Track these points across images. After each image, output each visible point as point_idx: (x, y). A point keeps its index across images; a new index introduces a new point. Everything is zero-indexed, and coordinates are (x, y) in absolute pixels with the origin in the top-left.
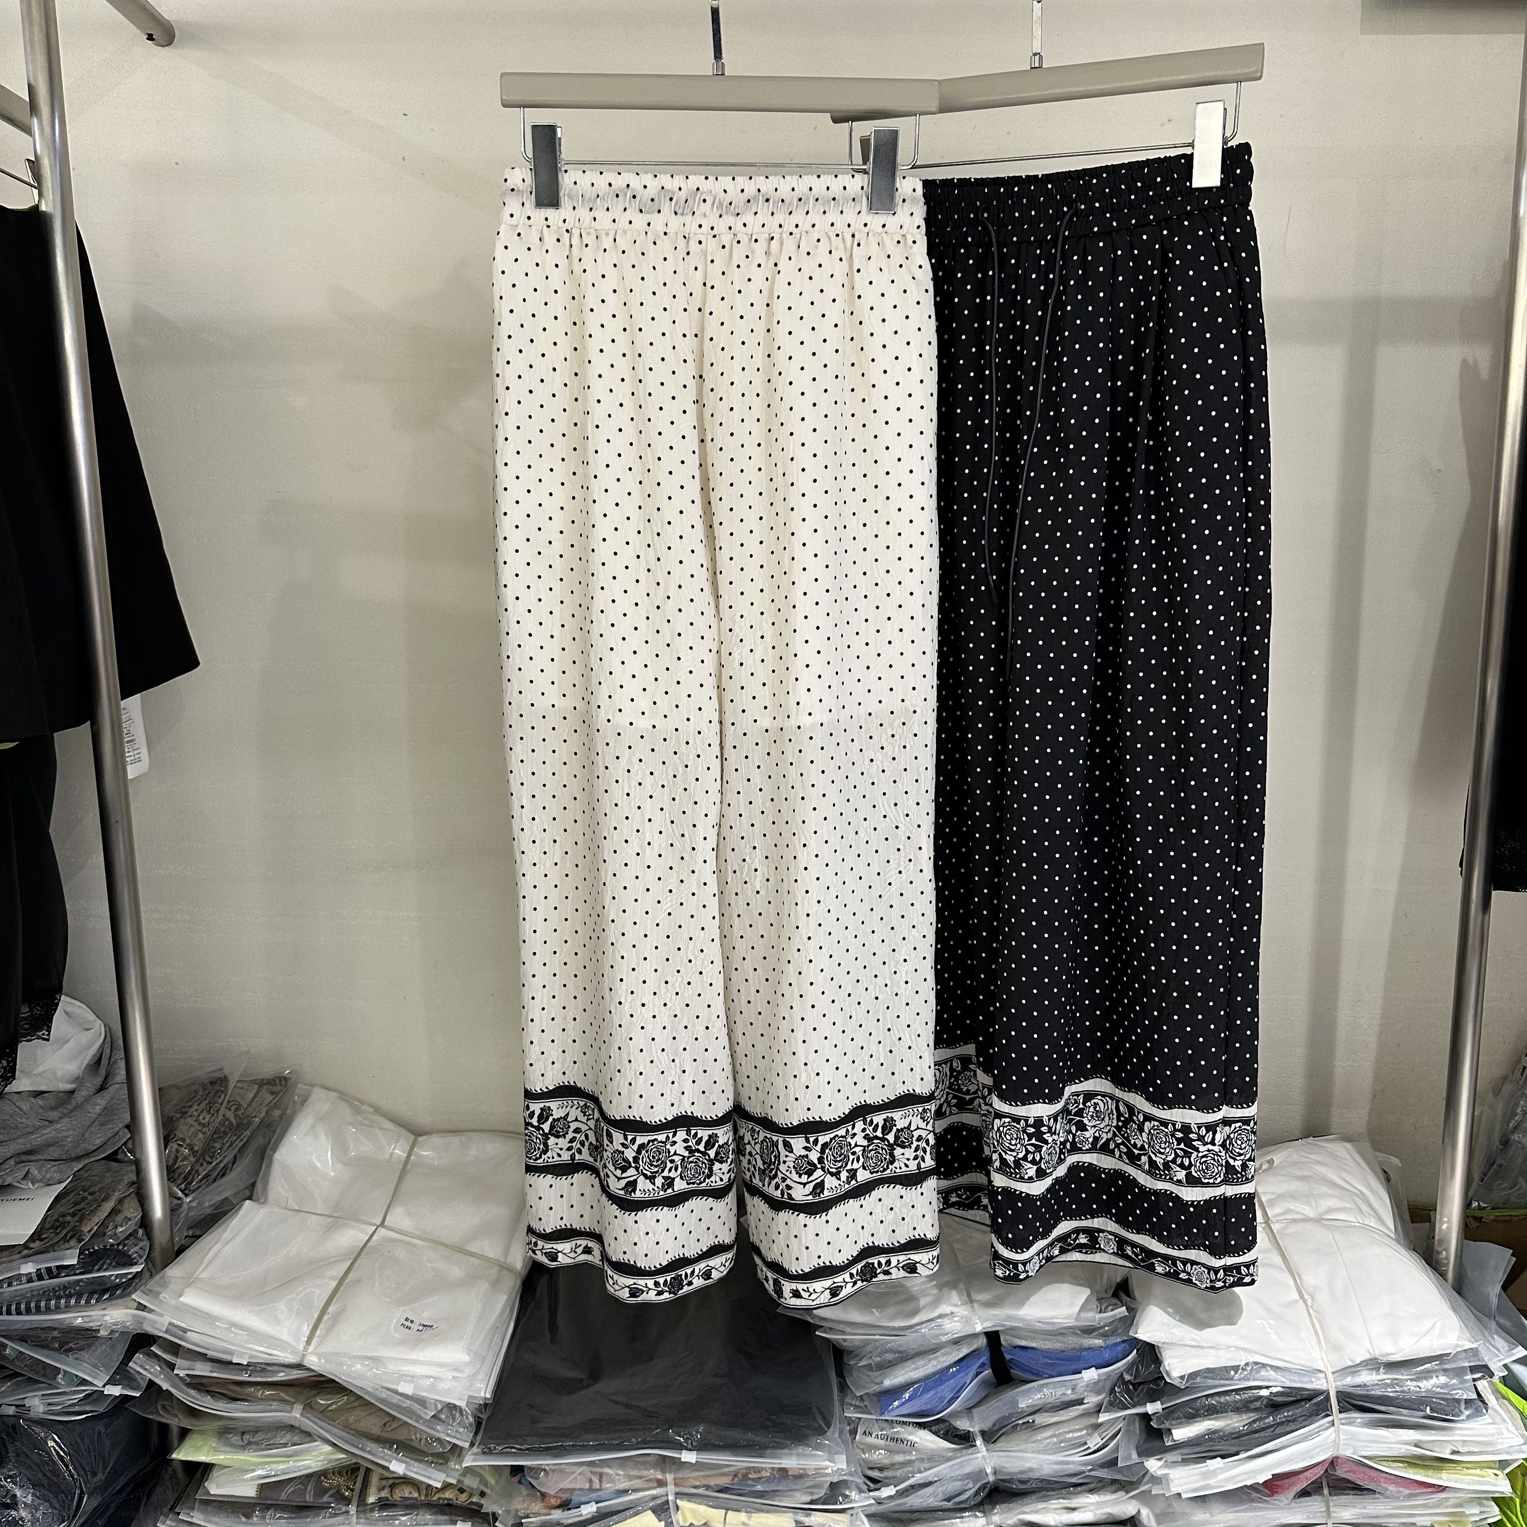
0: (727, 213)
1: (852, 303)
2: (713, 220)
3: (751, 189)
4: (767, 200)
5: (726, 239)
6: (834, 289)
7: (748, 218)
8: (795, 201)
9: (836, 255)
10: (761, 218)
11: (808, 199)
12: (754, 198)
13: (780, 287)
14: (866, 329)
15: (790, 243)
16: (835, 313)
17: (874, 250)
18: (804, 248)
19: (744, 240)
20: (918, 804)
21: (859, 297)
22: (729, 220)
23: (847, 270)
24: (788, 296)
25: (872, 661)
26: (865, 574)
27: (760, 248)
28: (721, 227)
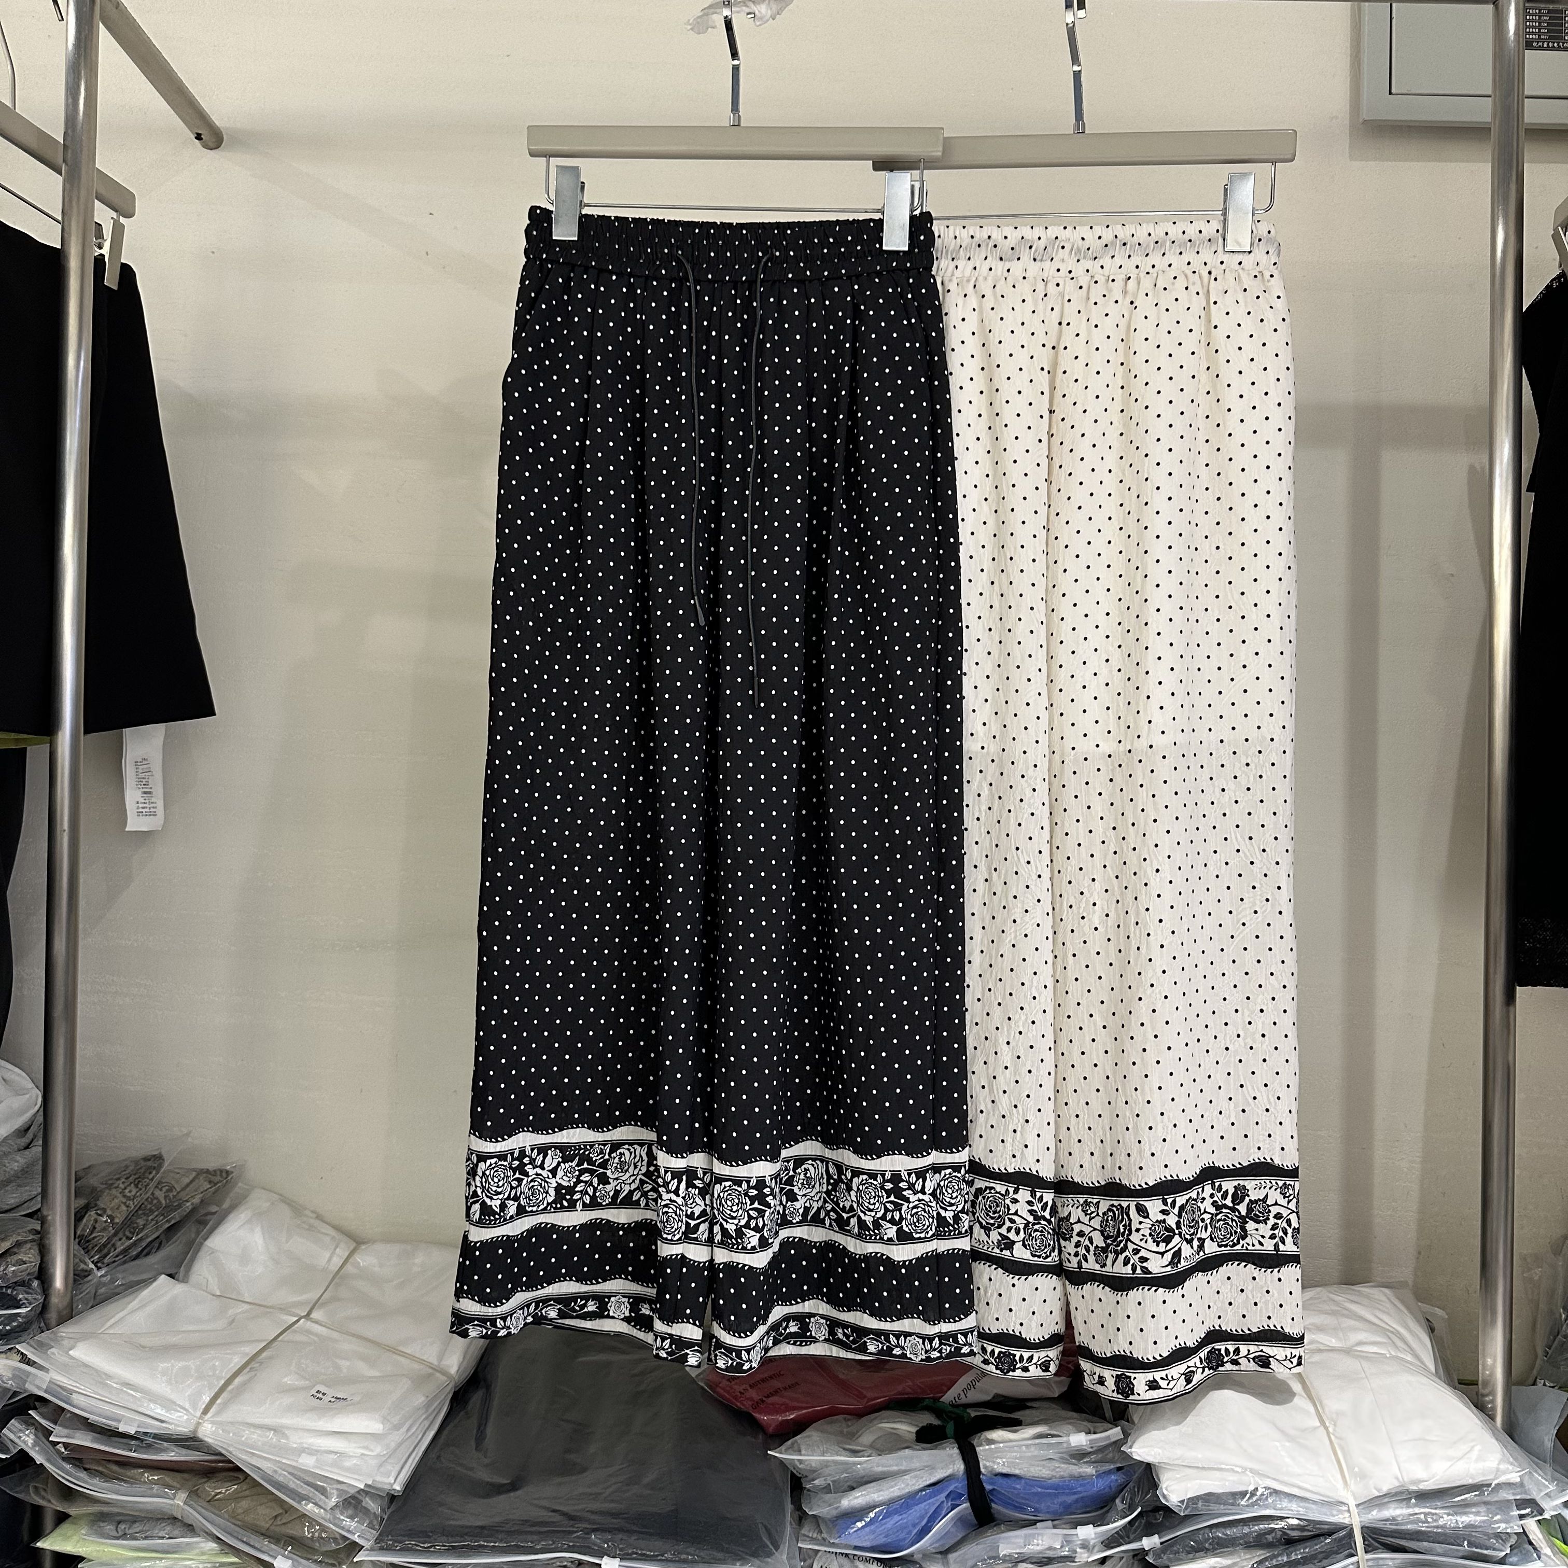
0: (1085, 258)
1: (1209, 335)
2: (1071, 264)
3: (1108, 236)
4: (1124, 244)
5: (1084, 280)
6: (1190, 321)
7: (1106, 261)
8: (1152, 244)
9: (1193, 290)
10: (1118, 261)
11: (1165, 242)
12: (1112, 243)
13: (1139, 321)
14: (1222, 357)
15: (1147, 283)
16: (1191, 342)
17: (1230, 283)
18: (1160, 285)
19: (1101, 280)
20: (1276, 838)
21: (1216, 327)
22: (1087, 264)
23: (1204, 304)
24: (1146, 329)
25: (1225, 685)
26: (1217, 597)
27: (1118, 286)
28: (1079, 270)
